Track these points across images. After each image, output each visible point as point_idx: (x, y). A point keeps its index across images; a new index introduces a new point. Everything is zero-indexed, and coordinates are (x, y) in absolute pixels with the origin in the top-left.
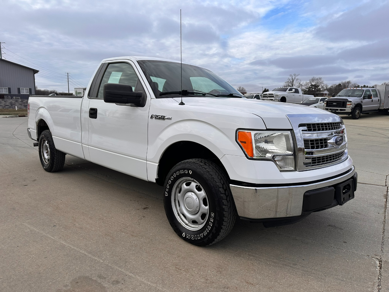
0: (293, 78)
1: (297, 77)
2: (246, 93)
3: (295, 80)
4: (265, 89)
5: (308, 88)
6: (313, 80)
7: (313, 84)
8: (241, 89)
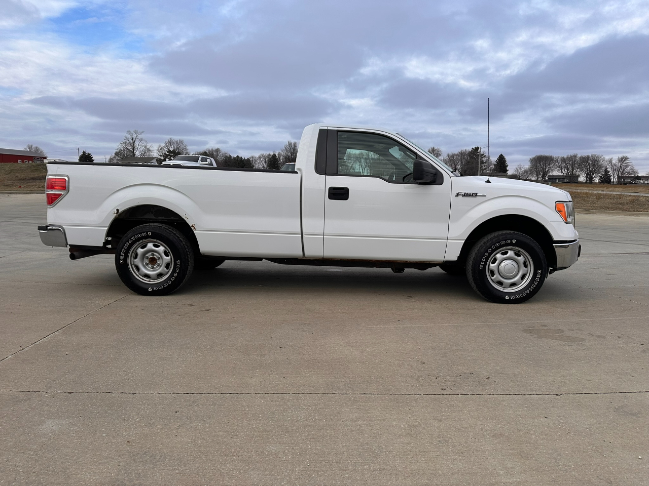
0: (134, 136)
1: (140, 137)
2: (46, 158)
3: (137, 140)
4: (84, 153)
5: (163, 156)
6: (170, 143)
7: (171, 149)
8: (33, 150)
